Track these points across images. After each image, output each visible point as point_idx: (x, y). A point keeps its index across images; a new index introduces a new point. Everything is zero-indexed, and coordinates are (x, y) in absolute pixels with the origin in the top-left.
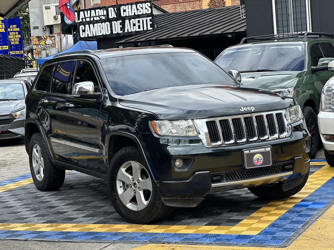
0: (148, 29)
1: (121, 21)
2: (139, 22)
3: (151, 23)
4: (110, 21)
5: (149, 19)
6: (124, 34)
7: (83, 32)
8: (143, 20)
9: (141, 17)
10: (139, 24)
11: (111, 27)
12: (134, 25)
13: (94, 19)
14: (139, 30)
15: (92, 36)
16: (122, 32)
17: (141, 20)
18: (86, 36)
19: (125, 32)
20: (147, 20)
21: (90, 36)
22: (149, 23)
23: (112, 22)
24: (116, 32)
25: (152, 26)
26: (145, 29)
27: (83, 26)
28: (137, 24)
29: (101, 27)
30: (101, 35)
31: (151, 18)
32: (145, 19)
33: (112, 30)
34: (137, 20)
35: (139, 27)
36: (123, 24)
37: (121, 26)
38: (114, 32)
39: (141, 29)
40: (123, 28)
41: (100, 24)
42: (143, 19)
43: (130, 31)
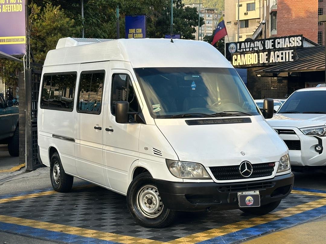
0: (290, 61)
1: (267, 53)
2: (282, 54)
3: (293, 55)
4: (258, 52)
5: (291, 51)
6: (269, 64)
7: (235, 61)
8: (286, 53)
9: (284, 50)
10: (282, 56)
11: (259, 57)
12: (278, 56)
13: (243, 50)
14: (282, 61)
15: (242, 64)
16: (267, 62)
17: (284, 52)
18: (238, 64)
19: (270, 62)
20: (289, 52)
21: (240, 64)
22: (291, 55)
23: (260, 53)
24: (263, 62)
25: (293, 58)
26: (287, 60)
27: (235, 56)
28: (280, 56)
29: (250, 57)
30: (250, 64)
31: (293, 51)
32: (287, 52)
33: (259, 60)
34: (281, 52)
35: (282, 59)
36: (269, 55)
37: (267, 57)
38: (261, 62)
39: (284, 60)
40: (268, 59)
41: (250, 54)
42: (286, 51)
43: (274, 61)
